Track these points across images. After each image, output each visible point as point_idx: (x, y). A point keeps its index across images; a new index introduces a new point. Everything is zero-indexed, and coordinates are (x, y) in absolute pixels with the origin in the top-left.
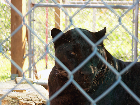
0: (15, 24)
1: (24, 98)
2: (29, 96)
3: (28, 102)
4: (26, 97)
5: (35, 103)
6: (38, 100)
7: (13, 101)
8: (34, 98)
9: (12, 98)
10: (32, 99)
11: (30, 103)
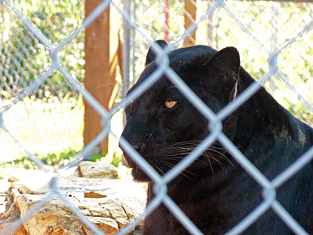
0: (94, 34)
1: (95, 211)
2: (106, 206)
3: (102, 221)
4: (99, 209)
5: (117, 222)
6: (124, 217)
7: (68, 219)
8: (116, 212)
9: (68, 212)
10: (111, 214)
11: (107, 223)
